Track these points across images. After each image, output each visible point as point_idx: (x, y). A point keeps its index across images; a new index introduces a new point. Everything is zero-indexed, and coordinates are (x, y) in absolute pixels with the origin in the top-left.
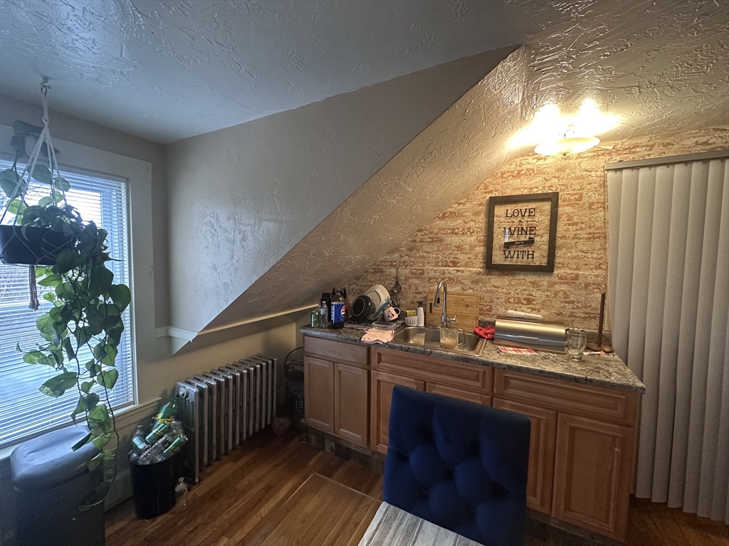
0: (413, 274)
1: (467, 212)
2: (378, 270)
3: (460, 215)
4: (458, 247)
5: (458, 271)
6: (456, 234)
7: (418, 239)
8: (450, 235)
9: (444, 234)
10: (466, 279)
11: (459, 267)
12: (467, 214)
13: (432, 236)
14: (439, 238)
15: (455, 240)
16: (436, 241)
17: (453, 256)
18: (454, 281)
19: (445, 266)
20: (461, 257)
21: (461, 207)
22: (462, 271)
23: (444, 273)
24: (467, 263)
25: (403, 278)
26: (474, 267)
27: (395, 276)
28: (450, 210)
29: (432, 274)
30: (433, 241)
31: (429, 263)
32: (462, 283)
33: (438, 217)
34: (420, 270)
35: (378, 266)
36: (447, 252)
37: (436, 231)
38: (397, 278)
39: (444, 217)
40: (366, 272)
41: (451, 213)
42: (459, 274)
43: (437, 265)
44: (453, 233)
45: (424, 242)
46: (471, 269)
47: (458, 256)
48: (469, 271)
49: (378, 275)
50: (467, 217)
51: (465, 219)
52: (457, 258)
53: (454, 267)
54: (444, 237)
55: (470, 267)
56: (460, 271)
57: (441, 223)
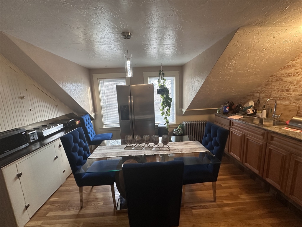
0: (266, 96)
1: (298, 64)
2: (252, 95)
3: (293, 66)
4: (290, 82)
5: (288, 94)
6: (290, 76)
7: (270, 80)
8: (286, 77)
9: (283, 77)
10: (292, 98)
11: (289, 92)
12: (297, 65)
13: (277, 78)
14: (280, 79)
15: (289, 79)
16: (279, 80)
17: (287, 87)
18: (286, 99)
19: (282, 92)
20: (291, 87)
21: (294, 62)
22: (291, 94)
23: (281, 95)
24: (294, 90)
25: (261, 98)
26: (298, 92)
27: (259, 97)
28: (288, 64)
29: (275, 96)
30: (277, 81)
31: (274, 91)
32: (290, 100)
33: (282, 69)
34: (269, 94)
35: (252, 93)
36: (284, 85)
37: (279, 75)
38: (259, 98)
39: (284, 68)
40: (247, 95)
41: (288, 66)
42: (289, 95)
43: (278, 91)
44: (288, 76)
45: (273, 81)
46: (296, 93)
47: (290, 87)
48: (295, 94)
49: (252, 96)
50: (297, 67)
51: (296, 68)
52: (289, 88)
53: (287, 92)
54: (283, 78)
55: (296, 92)
56: (289, 94)
57: (282, 72)
